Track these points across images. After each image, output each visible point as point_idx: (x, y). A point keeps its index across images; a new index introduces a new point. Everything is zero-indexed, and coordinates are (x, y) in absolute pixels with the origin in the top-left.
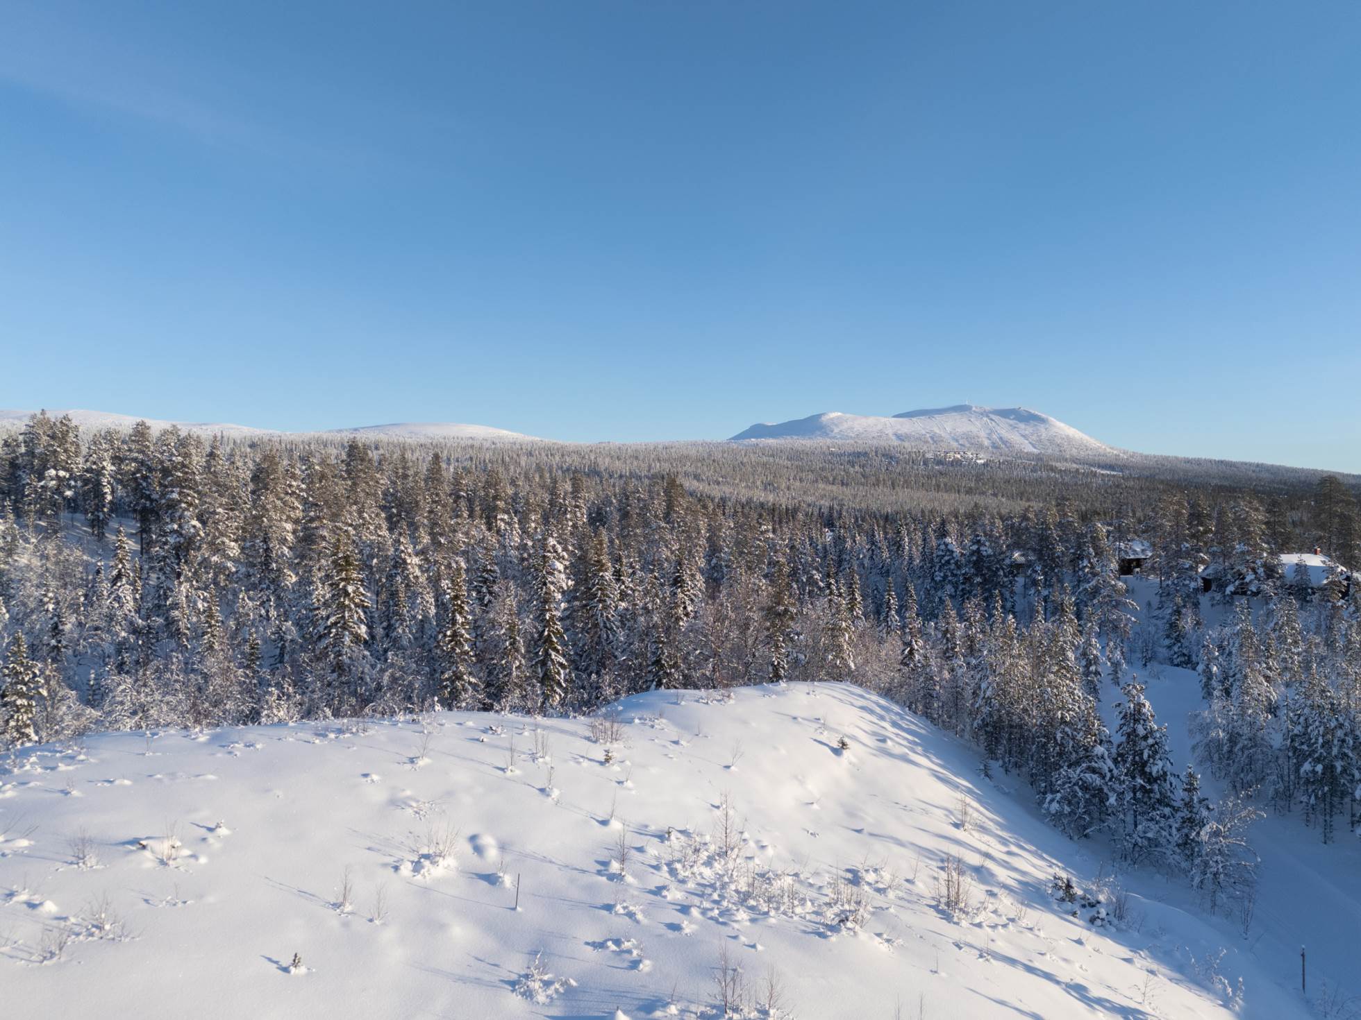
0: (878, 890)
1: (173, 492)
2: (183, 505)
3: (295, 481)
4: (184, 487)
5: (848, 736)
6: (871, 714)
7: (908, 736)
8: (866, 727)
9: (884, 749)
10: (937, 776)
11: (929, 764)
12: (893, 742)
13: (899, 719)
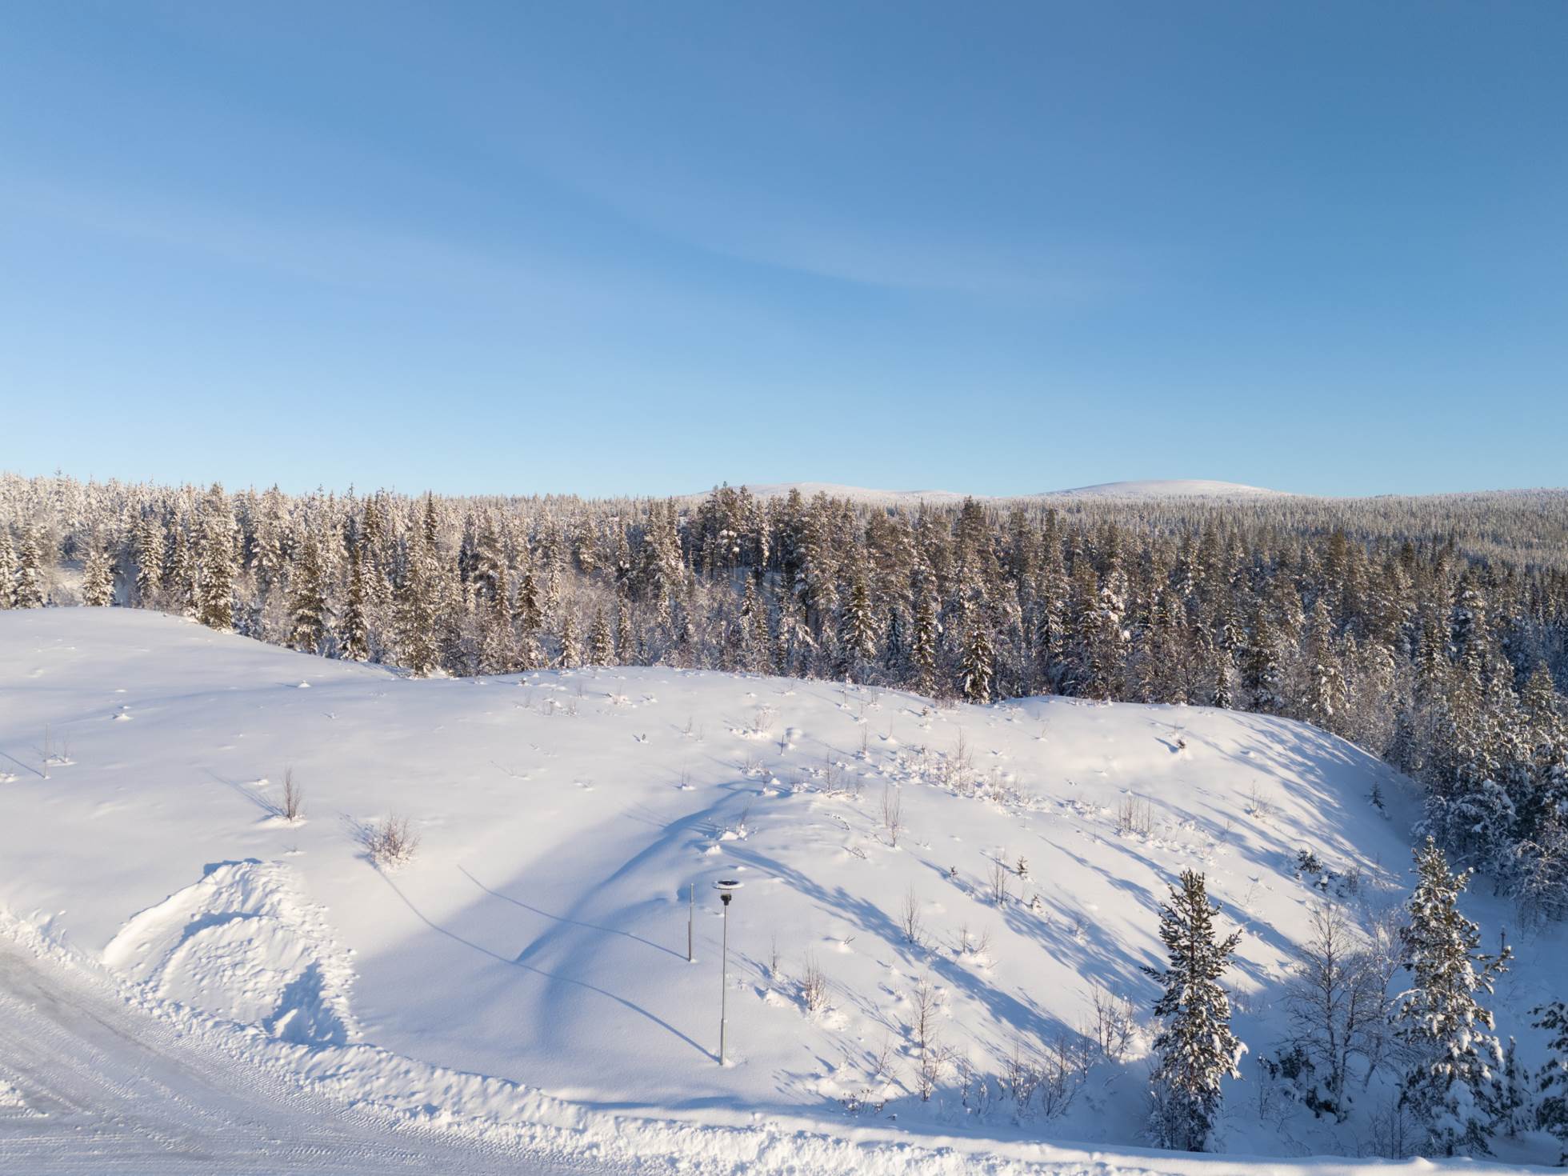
0: (1079, 813)
1: (801, 547)
2: (809, 558)
3: (907, 538)
4: (809, 543)
5: (1207, 743)
6: (1266, 736)
7: (1300, 759)
8: (1245, 743)
9: (1243, 757)
10: (1287, 785)
11: (1292, 776)
12: (1261, 756)
13: (1313, 748)
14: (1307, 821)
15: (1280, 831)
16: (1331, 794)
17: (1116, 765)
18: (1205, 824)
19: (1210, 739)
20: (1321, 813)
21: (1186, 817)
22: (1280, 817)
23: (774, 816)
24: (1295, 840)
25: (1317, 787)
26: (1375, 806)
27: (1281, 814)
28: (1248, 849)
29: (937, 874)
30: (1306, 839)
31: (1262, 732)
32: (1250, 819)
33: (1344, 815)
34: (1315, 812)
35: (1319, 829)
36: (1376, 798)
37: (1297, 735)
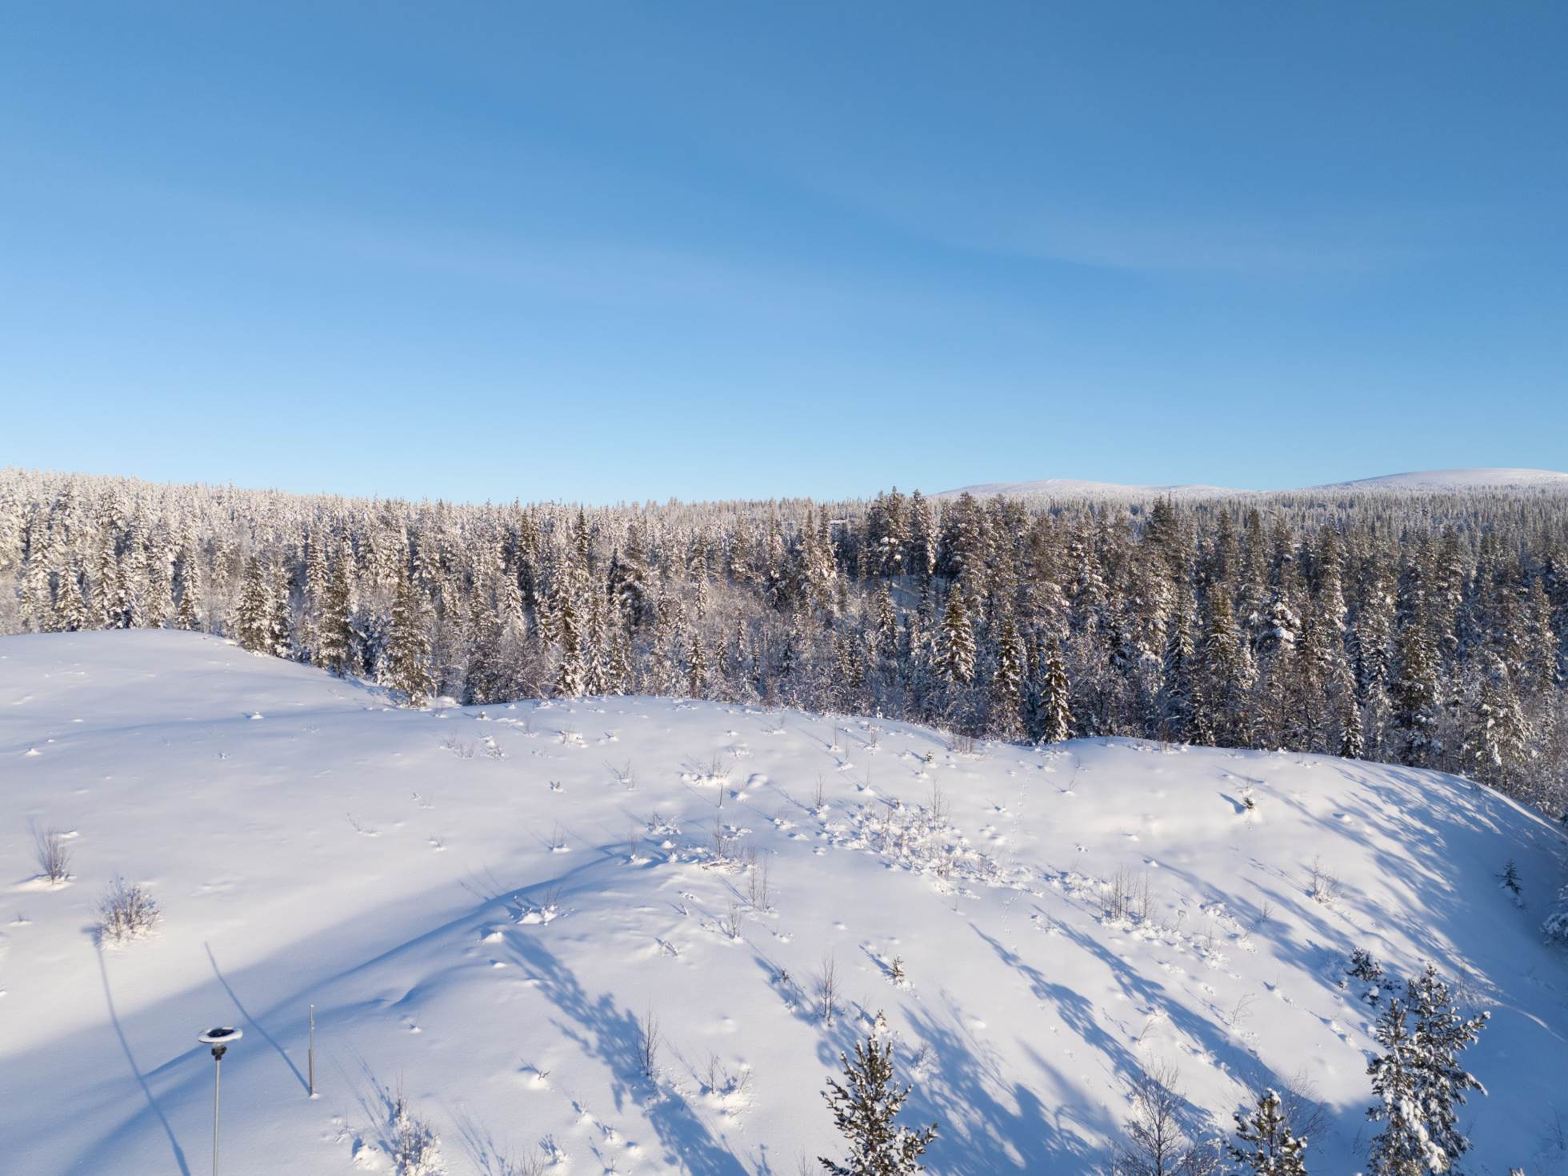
5: (1289, 802)
6: (1379, 795)
7: (1418, 824)
8: (1344, 802)
9: (1332, 823)
10: (1384, 860)
11: (1396, 848)
12: (1359, 820)
13: (1446, 810)
14: (1393, 906)
15: (1347, 920)
16: (1446, 873)
17: (1156, 827)
18: (1239, 908)
19: (1295, 797)
20: (1420, 898)
21: (1215, 897)
22: (1356, 901)
23: (606, 894)
24: (1364, 933)
25: (1429, 863)
26: (1509, 889)
27: (1359, 898)
28: (1287, 944)
29: (765, 976)
30: (1383, 933)
31: (1377, 790)
32: (1311, 905)
33: (1456, 901)
34: (1412, 896)
35: (1409, 919)
36: (1510, 879)
37: (1428, 794)
